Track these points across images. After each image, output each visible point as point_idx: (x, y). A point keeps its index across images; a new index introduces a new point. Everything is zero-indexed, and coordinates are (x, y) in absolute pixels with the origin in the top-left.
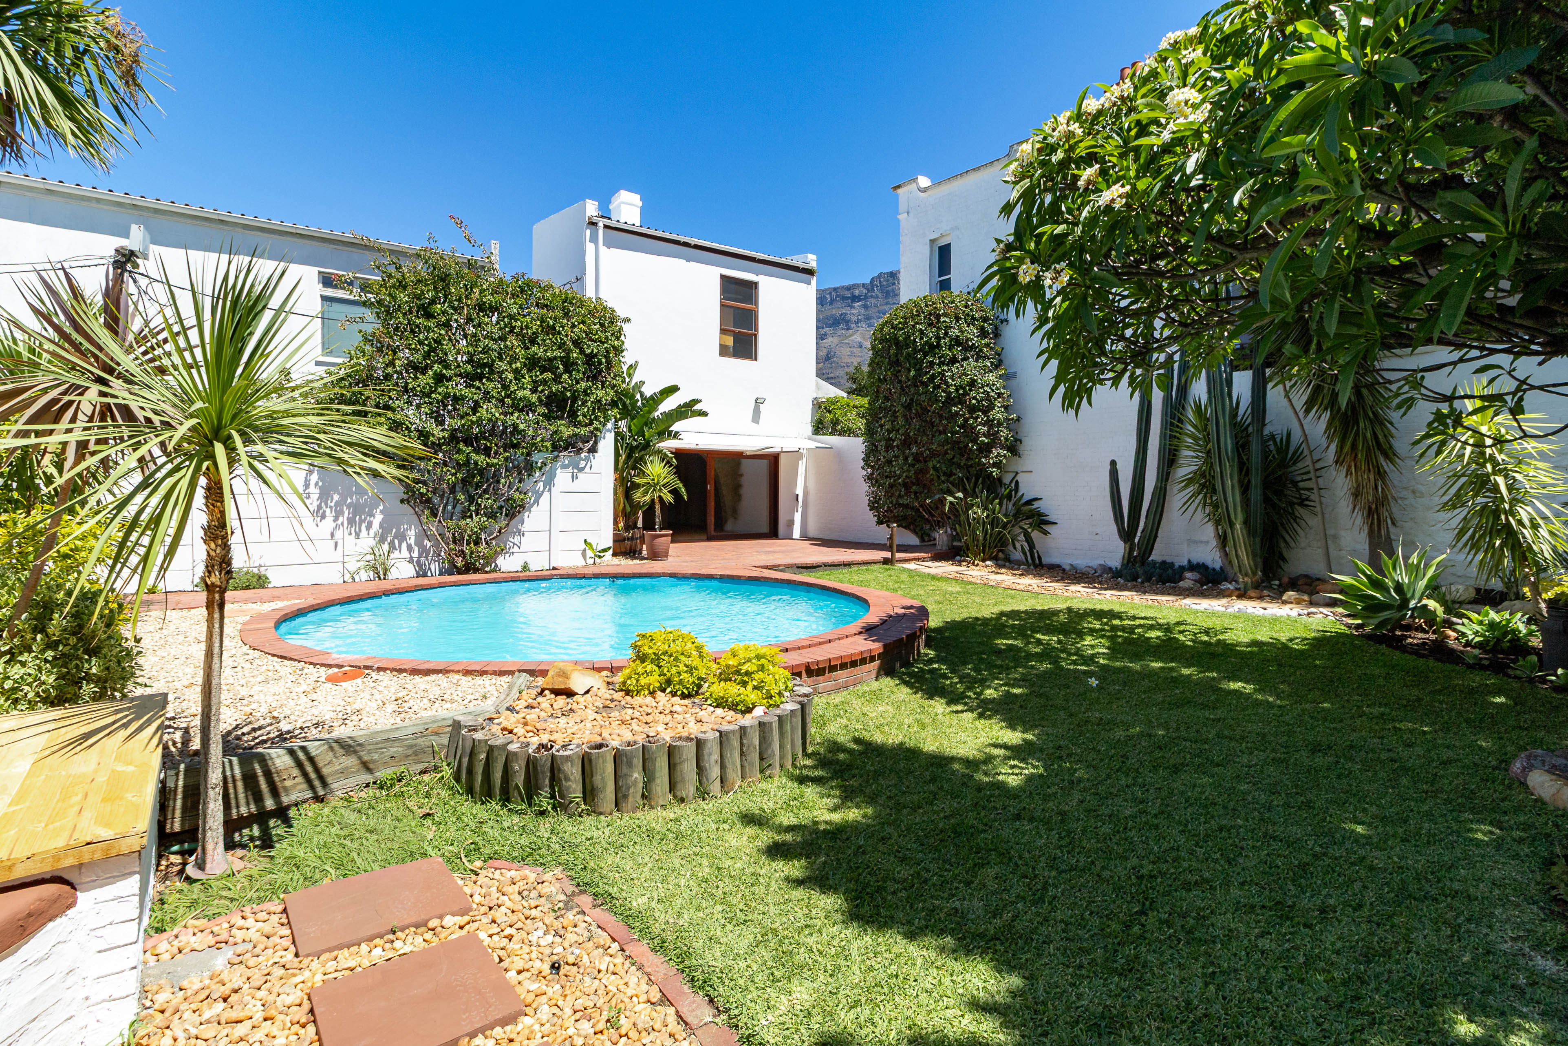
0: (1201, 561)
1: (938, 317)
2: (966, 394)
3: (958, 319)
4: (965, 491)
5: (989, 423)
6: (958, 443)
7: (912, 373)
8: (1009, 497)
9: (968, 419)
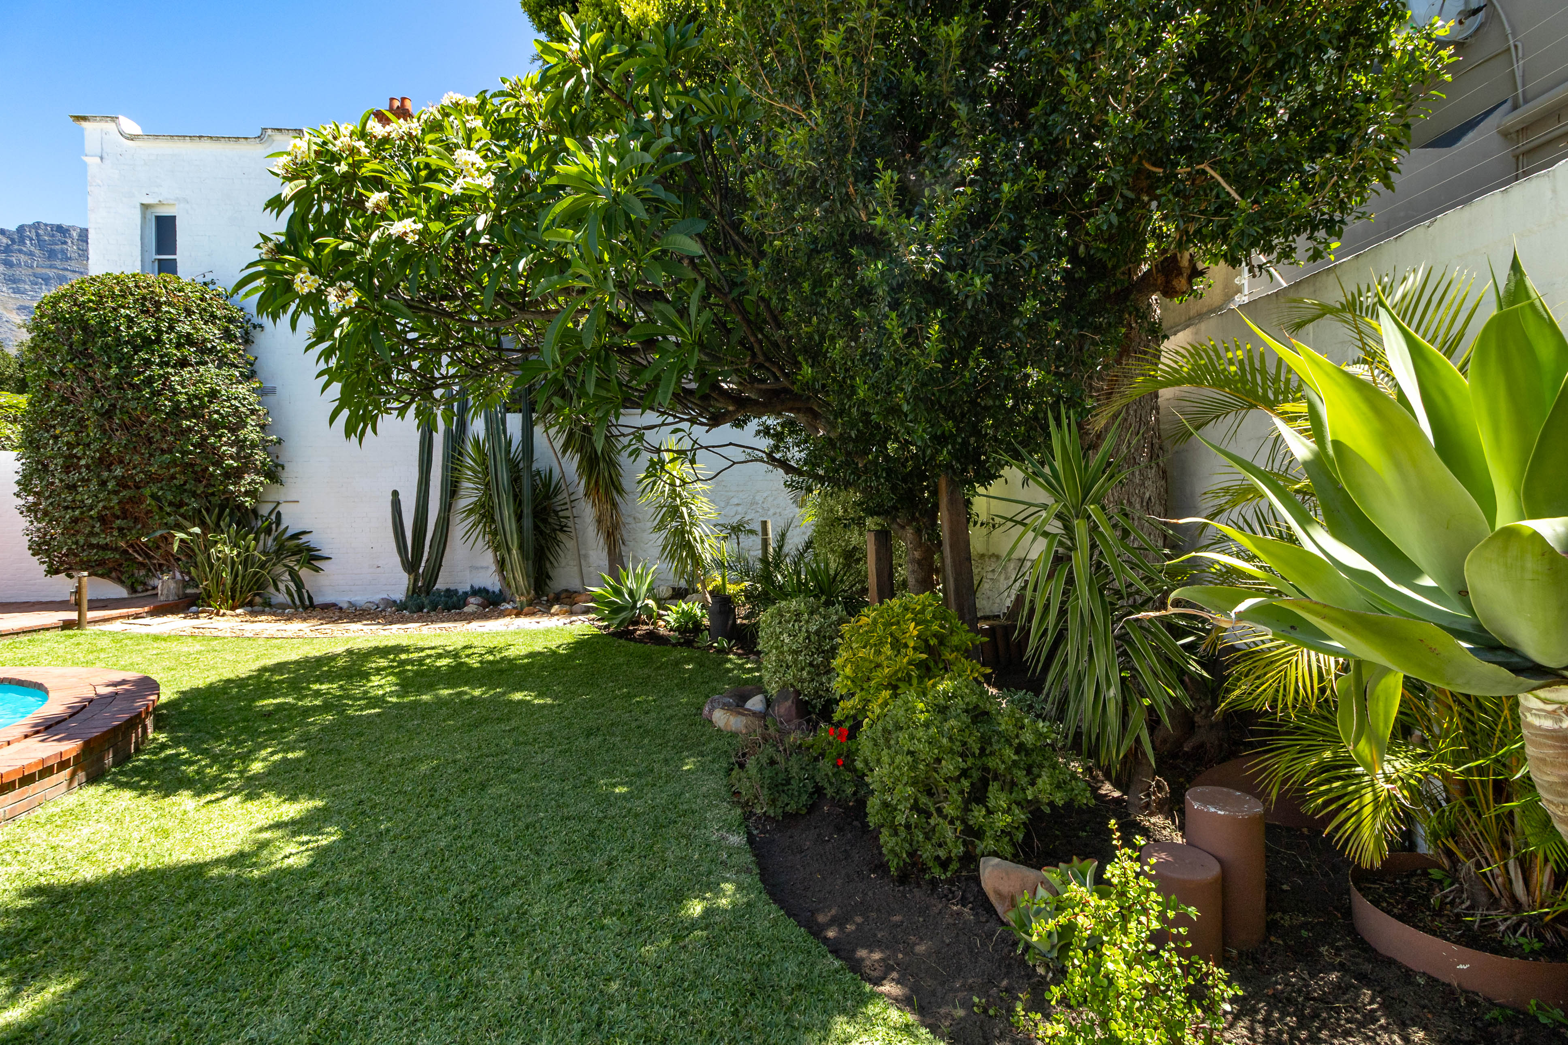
0: (482, 585)
1: (158, 305)
4: (203, 524)
5: (240, 443)
7: (114, 370)
8: (268, 531)
9: (207, 437)
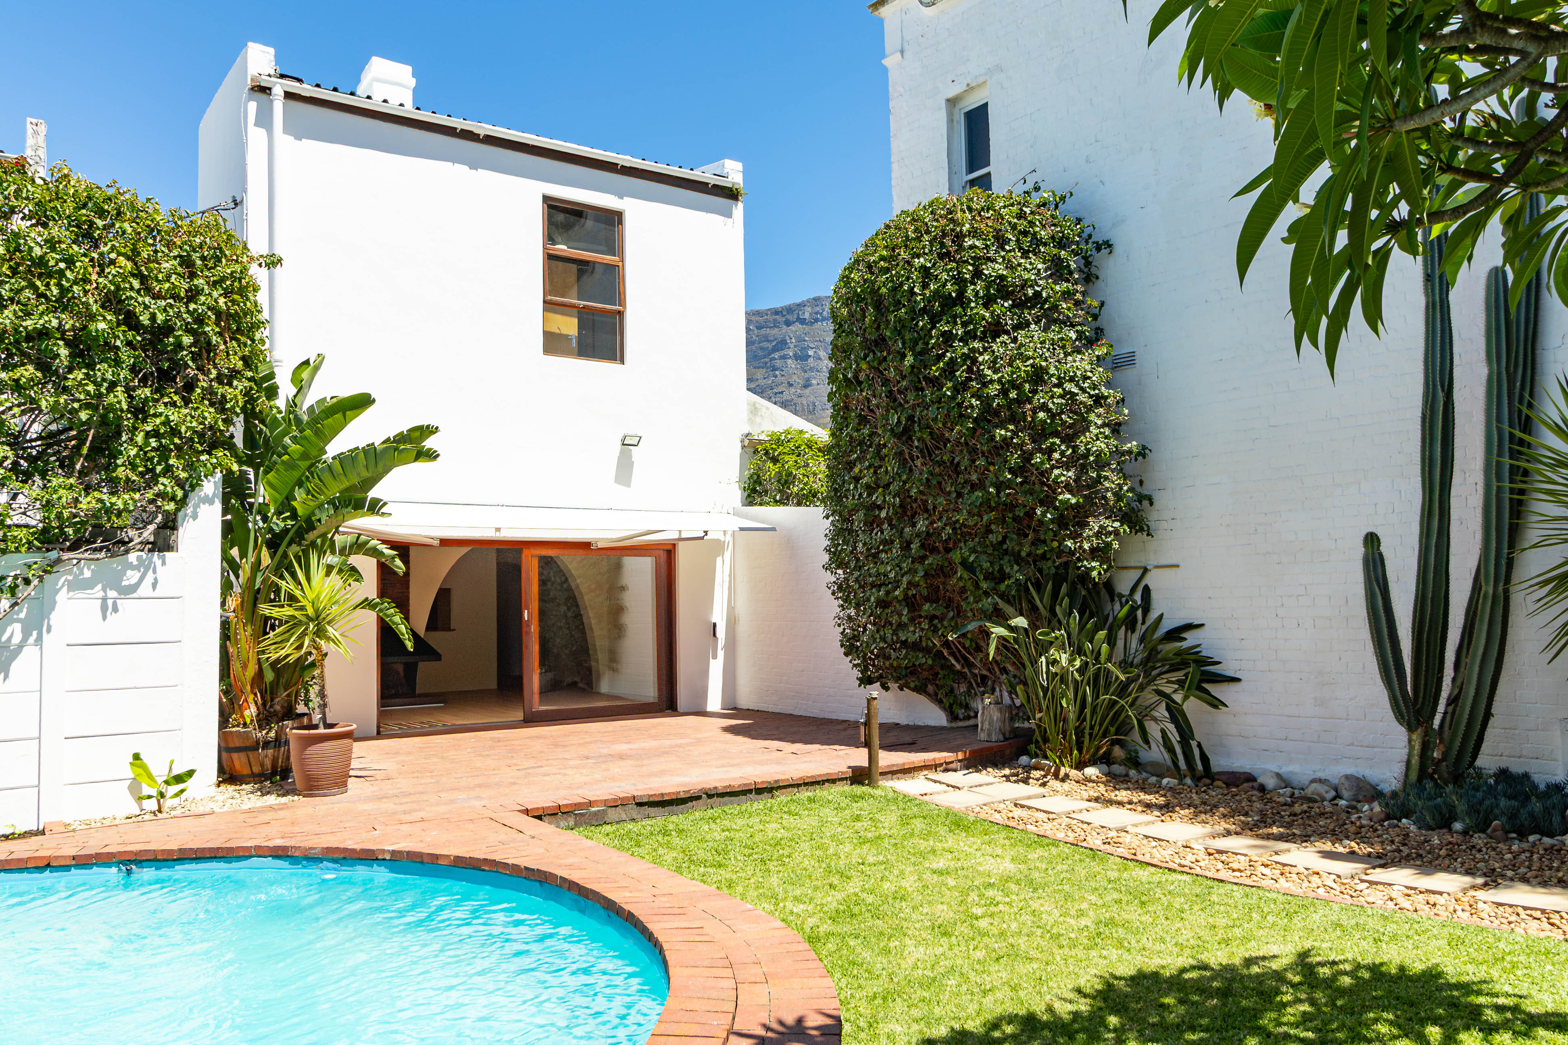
1: (959, 238)
2: (1024, 399)
3: (1001, 241)
4: (1032, 613)
5: (1078, 461)
6: (1013, 507)
7: (909, 360)
8: (1131, 623)
9: (1031, 455)
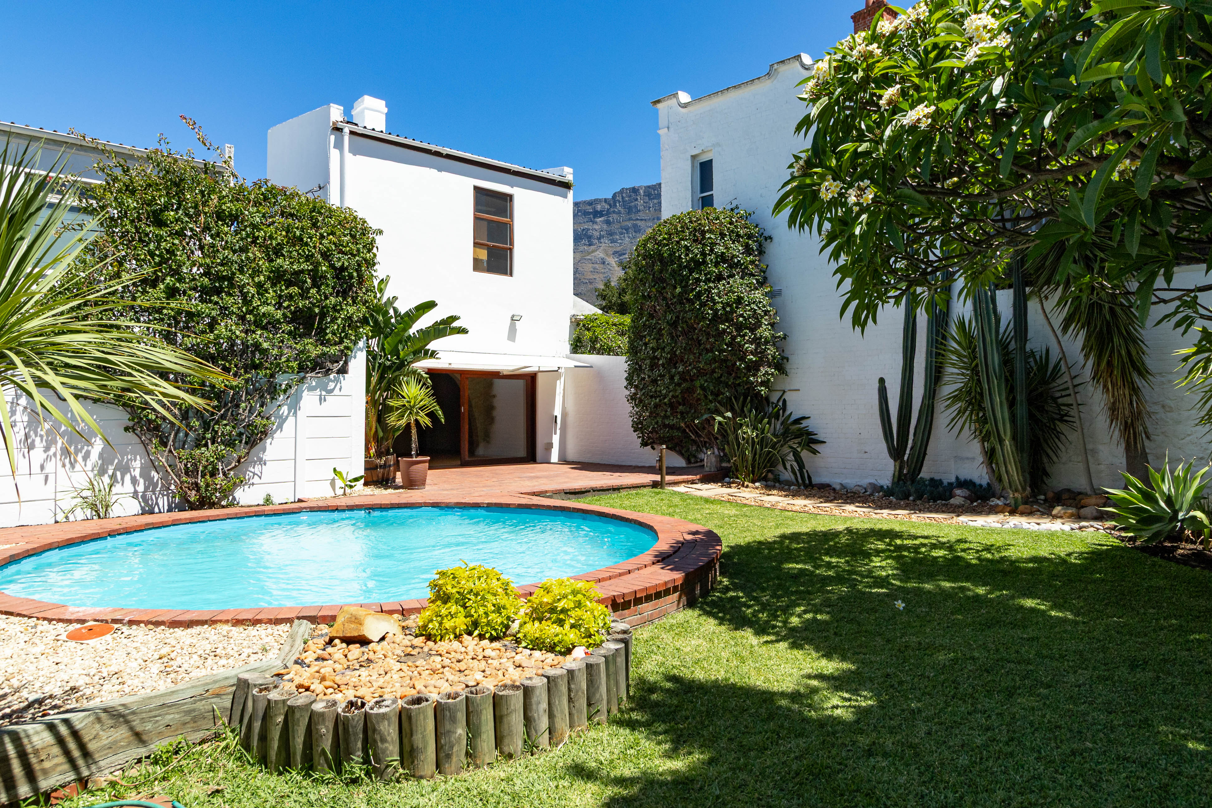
0: (968, 477)
1: (703, 233)
2: (732, 311)
3: (723, 236)
4: (732, 410)
6: (726, 360)
7: (678, 290)
8: (777, 417)
